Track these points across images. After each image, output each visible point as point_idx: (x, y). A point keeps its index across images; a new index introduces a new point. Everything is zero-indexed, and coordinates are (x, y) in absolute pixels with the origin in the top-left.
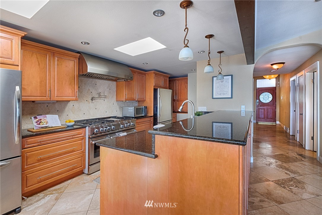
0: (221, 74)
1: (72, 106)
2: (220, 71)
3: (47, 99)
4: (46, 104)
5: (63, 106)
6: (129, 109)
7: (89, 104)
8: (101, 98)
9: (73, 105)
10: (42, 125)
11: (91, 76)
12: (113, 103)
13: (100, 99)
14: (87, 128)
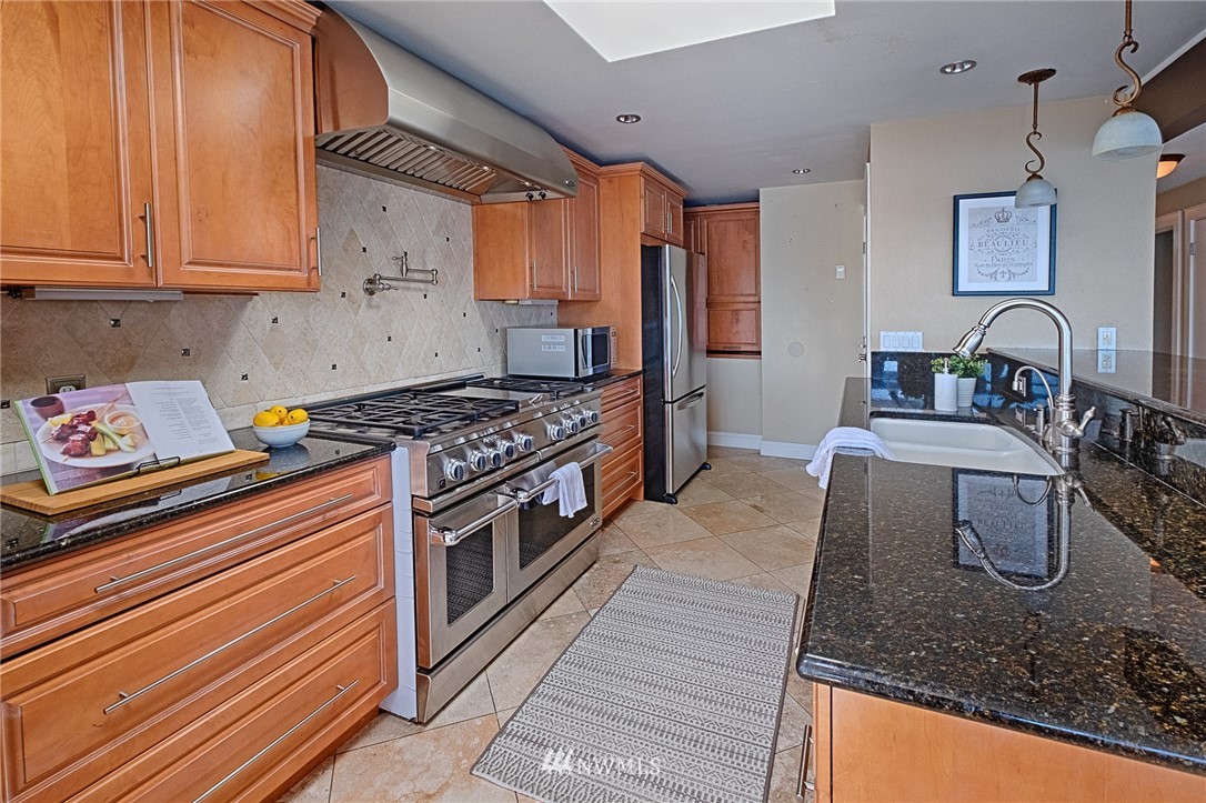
0: (1041, 178)
1: (269, 324)
2: (1034, 167)
3: (130, 272)
4: (107, 307)
5: (214, 323)
6: (544, 338)
7: (356, 314)
8: (413, 285)
9: (275, 321)
10: (108, 451)
11: (367, 161)
12: (465, 308)
13: (408, 289)
14: (400, 455)
